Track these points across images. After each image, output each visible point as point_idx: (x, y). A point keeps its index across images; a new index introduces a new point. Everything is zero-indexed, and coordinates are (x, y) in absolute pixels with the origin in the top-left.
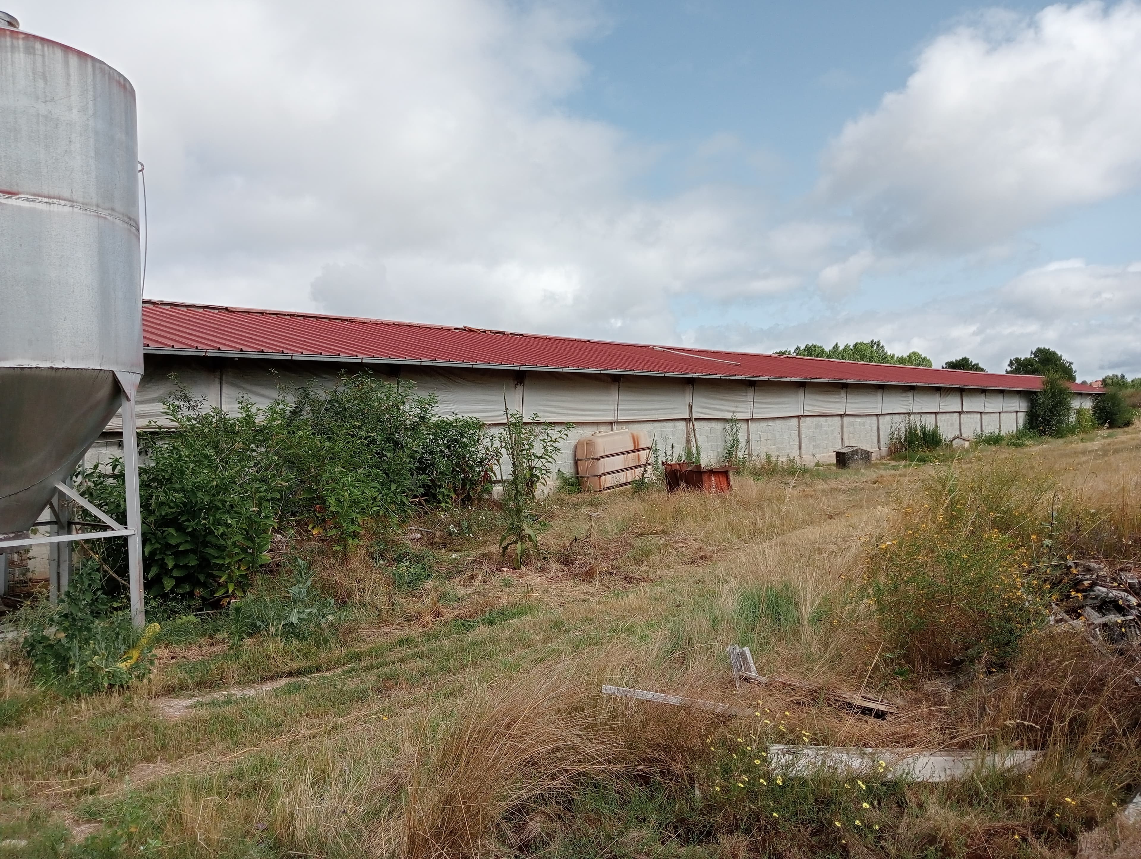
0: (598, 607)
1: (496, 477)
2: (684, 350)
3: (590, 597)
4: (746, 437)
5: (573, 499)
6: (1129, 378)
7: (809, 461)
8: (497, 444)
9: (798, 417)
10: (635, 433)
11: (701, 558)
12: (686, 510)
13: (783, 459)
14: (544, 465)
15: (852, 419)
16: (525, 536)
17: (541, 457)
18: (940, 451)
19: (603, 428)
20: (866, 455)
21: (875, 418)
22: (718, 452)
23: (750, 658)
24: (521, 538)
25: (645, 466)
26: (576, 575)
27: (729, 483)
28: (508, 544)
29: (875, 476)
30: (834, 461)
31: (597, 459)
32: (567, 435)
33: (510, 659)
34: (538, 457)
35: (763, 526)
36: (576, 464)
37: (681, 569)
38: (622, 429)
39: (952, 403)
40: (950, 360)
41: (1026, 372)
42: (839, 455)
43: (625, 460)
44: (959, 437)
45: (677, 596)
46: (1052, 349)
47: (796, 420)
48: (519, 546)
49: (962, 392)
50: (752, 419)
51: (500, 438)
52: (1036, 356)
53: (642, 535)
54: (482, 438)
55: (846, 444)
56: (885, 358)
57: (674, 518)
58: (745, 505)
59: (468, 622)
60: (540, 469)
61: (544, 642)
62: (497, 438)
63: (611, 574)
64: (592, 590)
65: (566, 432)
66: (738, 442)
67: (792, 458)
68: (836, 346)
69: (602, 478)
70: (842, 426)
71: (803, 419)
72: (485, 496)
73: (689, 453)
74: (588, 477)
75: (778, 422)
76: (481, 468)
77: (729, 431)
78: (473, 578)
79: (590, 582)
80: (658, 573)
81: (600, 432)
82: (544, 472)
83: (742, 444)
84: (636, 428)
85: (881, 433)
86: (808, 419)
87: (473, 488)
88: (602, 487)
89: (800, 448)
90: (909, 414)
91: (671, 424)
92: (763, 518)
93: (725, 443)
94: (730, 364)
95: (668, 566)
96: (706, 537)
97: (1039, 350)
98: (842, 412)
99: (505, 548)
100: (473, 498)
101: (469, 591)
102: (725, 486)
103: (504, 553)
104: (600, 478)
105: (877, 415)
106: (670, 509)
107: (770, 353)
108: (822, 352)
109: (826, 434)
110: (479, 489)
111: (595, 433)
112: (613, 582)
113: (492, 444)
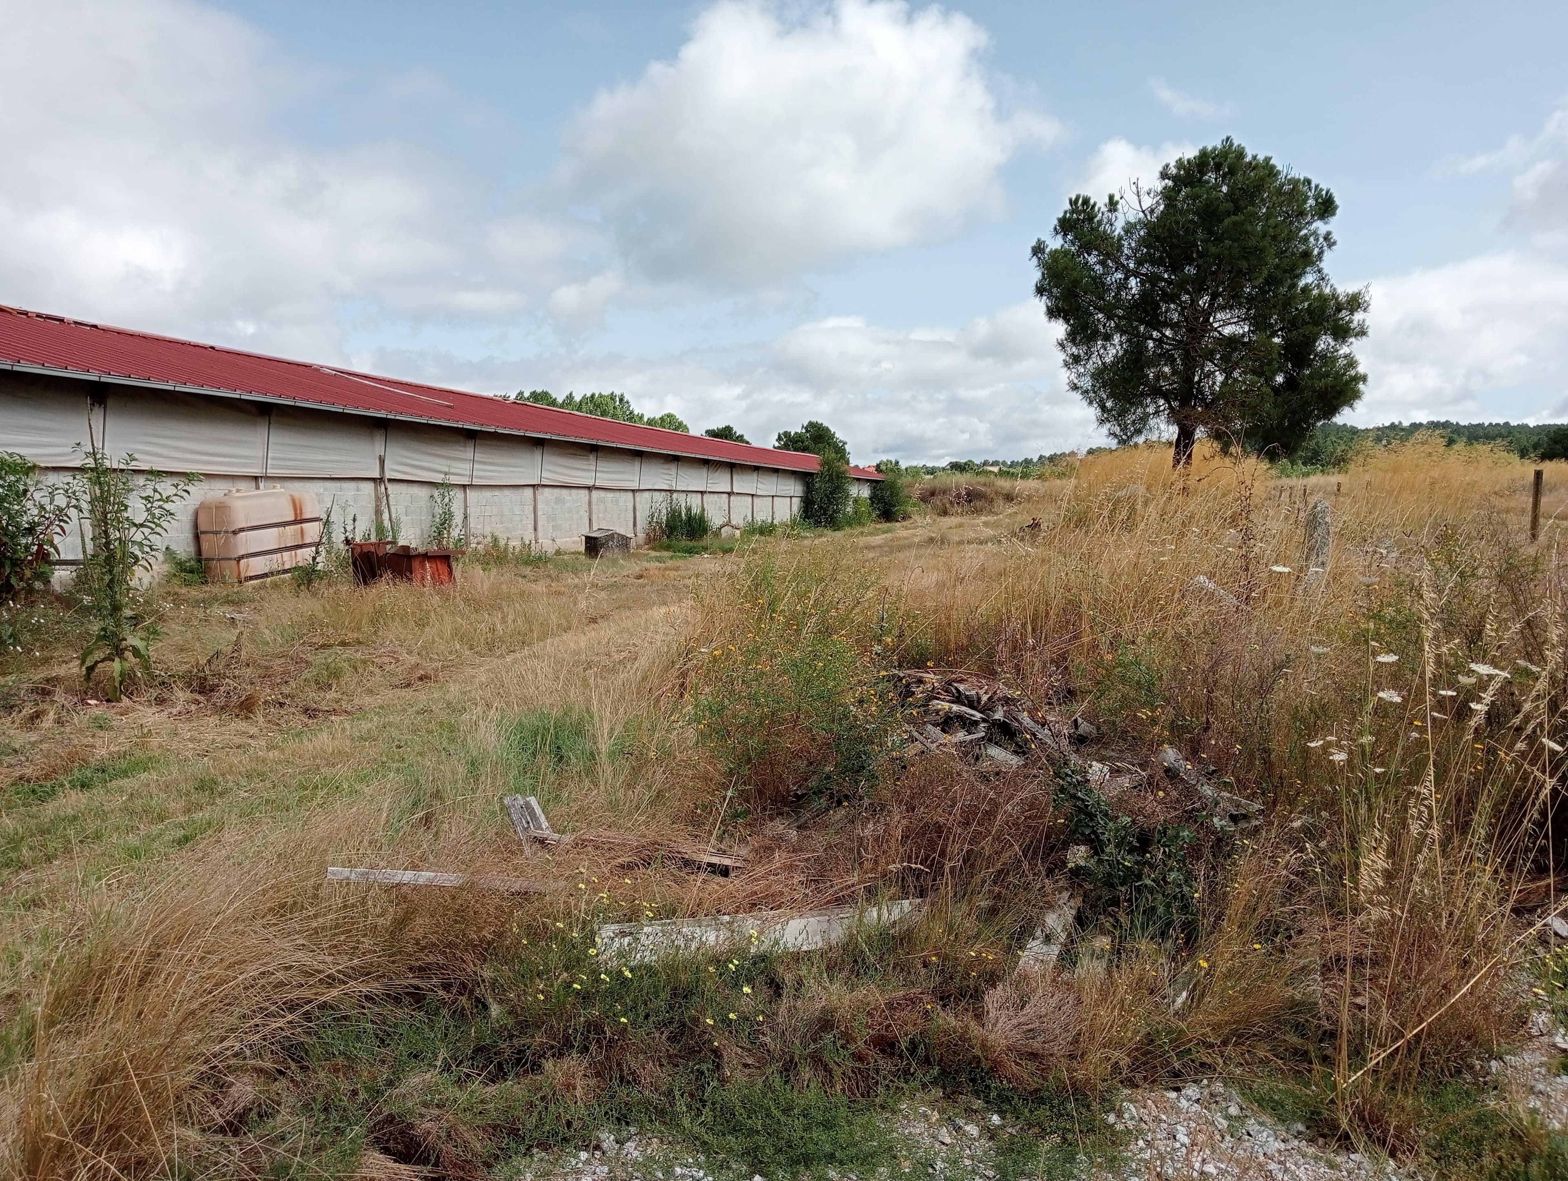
0: (271, 754)
1: (59, 555)
2: (366, 377)
3: (250, 741)
4: (462, 510)
5: (194, 593)
6: (903, 465)
7: (549, 548)
8: (61, 501)
9: (533, 486)
10: (297, 495)
11: (421, 679)
12: (392, 610)
13: (515, 543)
14: (146, 538)
15: (602, 494)
16: (126, 649)
17: (142, 525)
18: (707, 540)
19: (243, 485)
20: (624, 542)
21: (630, 494)
22: (422, 530)
23: (538, 811)
24: (119, 652)
25: (318, 545)
26: (222, 708)
27: (450, 573)
28: (97, 663)
29: (637, 569)
30: (582, 548)
31: (235, 533)
32: (188, 492)
33: (133, 840)
34: (135, 525)
35: (505, 633)
36: (197, 538)
37: (388, 695)
38: (274, 487)
39: (721, 481)
40: (711, 428)
41: (795, 450)
42: (588, 539)
43: (280, 536)
44: (728, 524)
45: (395, 733)
46: (825, 424)
47: (529, 492)
48: (116, 666)
49: (732, 467)
50: (471, 486)
51: (67, 491)
52: (807, 431)
53: (324, 646)
54: (32, 489)
55: (595, 528)
56: (631, 417)
57: (373, 622)
58: (475, 604)
59: (41, 786)
60: (141, 544)
61: (188, 811)
62: (62, 491)
63: (282, 705)
64: (253, 730)
65: (186, 488)
66: (451, 515)
67: (527, 542)
68: (570, 397)
69: (242, 562)
70: (590, 503)
71: (540, 490)
72: (38, 585)
73: (380, 529)
74: (219, 560)
75: (507, 492)
76: (30, 538)
77: (439, 500)
78: (38, 717)
79: (247, 718)
80: (356, 701)
81: (238, 491)
82: (147, 549)
83: (458, 519)
84: (296, 487)
85: (638, 514)
86: (547, 490)
87: (16, 572)
88: (243, 576)
89: (535, 529)
90: (671, 491)
91: (352, 485)
92: (504, 620)
93: (433, 516)
94: (438, 404)
95: (370, 692)
96: (424, 647)
97: (811, 424)
98: (590, 483)
99: (91, 669)
100: (17, 587)
101: (34, 737)
102: (444, 577)
103: (88, 677)
104: (238, 561)
105: (633, 491)
106: (368, 609)
107: (490, 394)
108: (554, 403)
109: (570, 512)
110: (28, 573)
111: (230, 491)
112: (286, 717)
113: (52, 502)
